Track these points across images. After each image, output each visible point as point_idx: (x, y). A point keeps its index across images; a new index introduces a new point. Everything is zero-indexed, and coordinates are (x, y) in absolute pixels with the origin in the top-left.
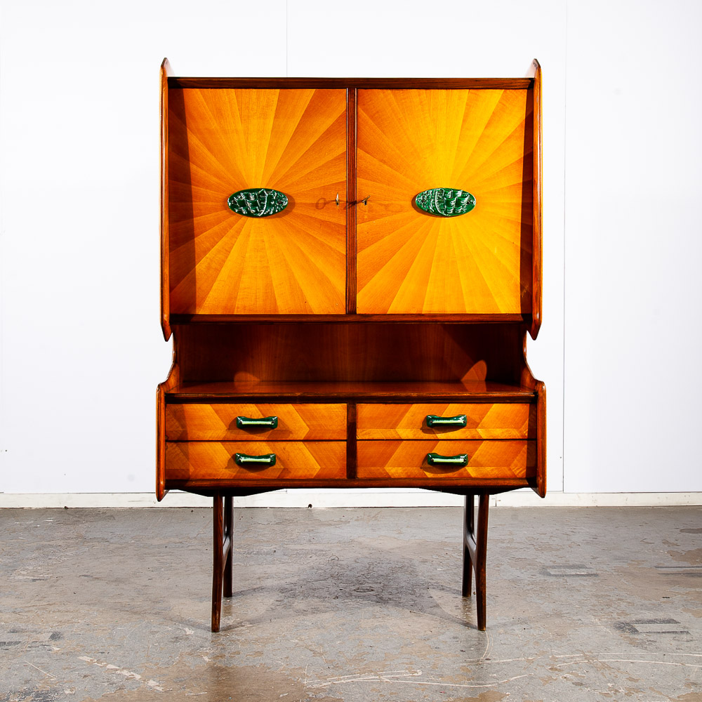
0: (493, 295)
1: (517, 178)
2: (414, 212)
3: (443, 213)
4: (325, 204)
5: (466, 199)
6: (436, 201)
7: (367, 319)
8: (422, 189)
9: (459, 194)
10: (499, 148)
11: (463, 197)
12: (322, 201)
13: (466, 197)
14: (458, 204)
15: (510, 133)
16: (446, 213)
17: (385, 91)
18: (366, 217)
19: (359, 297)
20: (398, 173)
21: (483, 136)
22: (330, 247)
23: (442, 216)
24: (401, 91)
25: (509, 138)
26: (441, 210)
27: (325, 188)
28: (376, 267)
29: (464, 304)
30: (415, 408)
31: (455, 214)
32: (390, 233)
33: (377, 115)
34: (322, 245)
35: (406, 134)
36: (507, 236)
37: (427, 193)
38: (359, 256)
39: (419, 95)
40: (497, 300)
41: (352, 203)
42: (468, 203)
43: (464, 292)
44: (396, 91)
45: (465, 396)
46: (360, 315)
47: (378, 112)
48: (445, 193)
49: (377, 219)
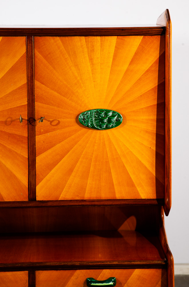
0: (136, 186)
1: (153, 101)
2: (77, 127)
3: (99, 128)
4: (12, 121)
5: (116, 117)
6: (94, 119)
7: (44, 205)
8: (83, 110)
9: (110, 114)
10: (140, 79)
12: (9, 120)
13: (115, 116)
14: (109, 121)
15: (148, 68)
16: (101, 128)
17: (55, 37)
18: (42, 131)
19: (38, 188)
20: (66, 99)
21: (127, 70)
22: (16, 153)
23: (98, 129)
24: (67, 38)
25: (147, 71)
26: (97, 125)
27: (11, 110)
28: (50, 166)
29: (114, 192)
30: (78, 272)
31: (107, 128)
32: (60, 142)
33: (49, 56)
34: (10, 151)
35: (71, 70)
36: (146, 143)
37: (87, 113)
38: (38, 159)
39: (80, 41)
40: (139, 189)
41: (31, 121)
42: (116, 120)
43: (115, 183)
44: (63, 38)
45: (114, 264)
46: (39, 201)
47: (50, 54)
48: (100, 113)
49: (50, 131)
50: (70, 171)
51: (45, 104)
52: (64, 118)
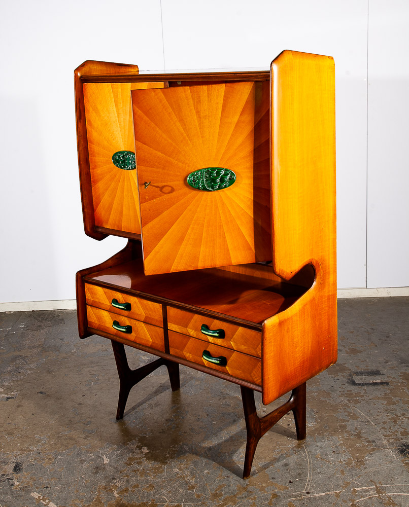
2: (186, 190)
3: (210, 189)
5: (229, 176)
6: (205, 180)
8: (192, 169)
9: (223, 172)
11: (226, 174)
13: (228, 174)
14: (222, 180)
16: (213, 189)
18: (147, 198)
19: (146, 263)
20: (171, 159)
21: (238, 122)
23: (211, 191)
26: (208, 186)
28: (159, 237)
29: (230, 258)
31: (220, 188)
32: (168, 209)
33: (150, 111)
35: (176, 125)
37: (197, 174)
38: (144, 230)
39: (185, 91)
42: (230, 179)
43: (230, 249)
47: (151, 109)
48: (211, 173)
49: (156, 198)
50: (181, 240)
51: (149, 167)
52: (170, 182)
